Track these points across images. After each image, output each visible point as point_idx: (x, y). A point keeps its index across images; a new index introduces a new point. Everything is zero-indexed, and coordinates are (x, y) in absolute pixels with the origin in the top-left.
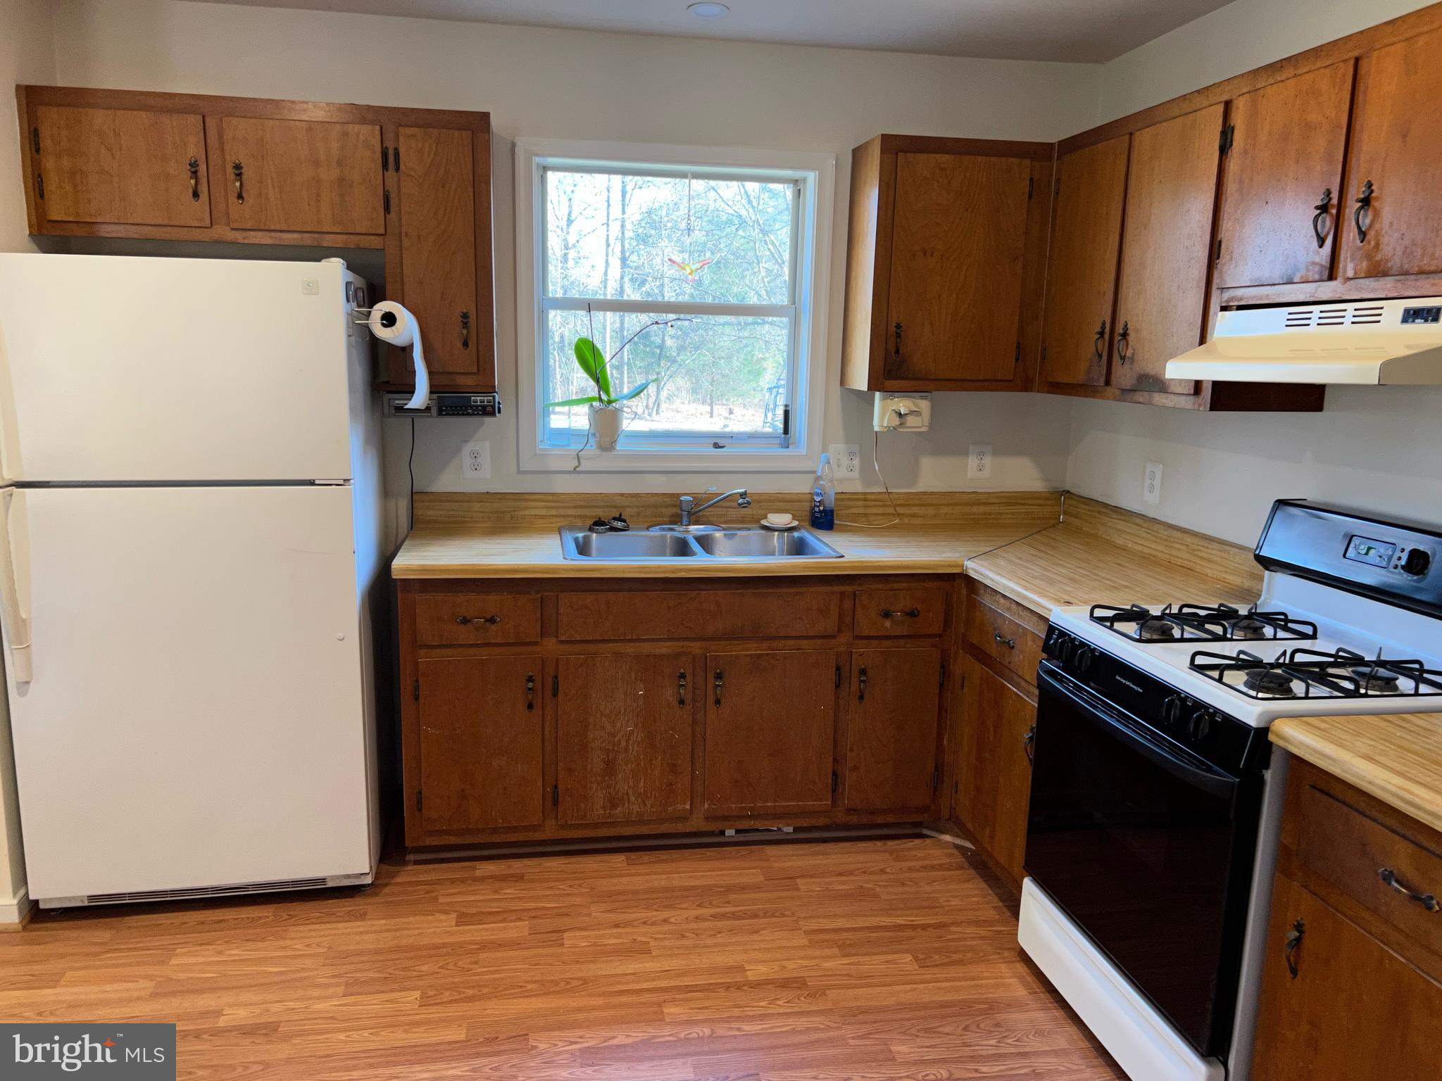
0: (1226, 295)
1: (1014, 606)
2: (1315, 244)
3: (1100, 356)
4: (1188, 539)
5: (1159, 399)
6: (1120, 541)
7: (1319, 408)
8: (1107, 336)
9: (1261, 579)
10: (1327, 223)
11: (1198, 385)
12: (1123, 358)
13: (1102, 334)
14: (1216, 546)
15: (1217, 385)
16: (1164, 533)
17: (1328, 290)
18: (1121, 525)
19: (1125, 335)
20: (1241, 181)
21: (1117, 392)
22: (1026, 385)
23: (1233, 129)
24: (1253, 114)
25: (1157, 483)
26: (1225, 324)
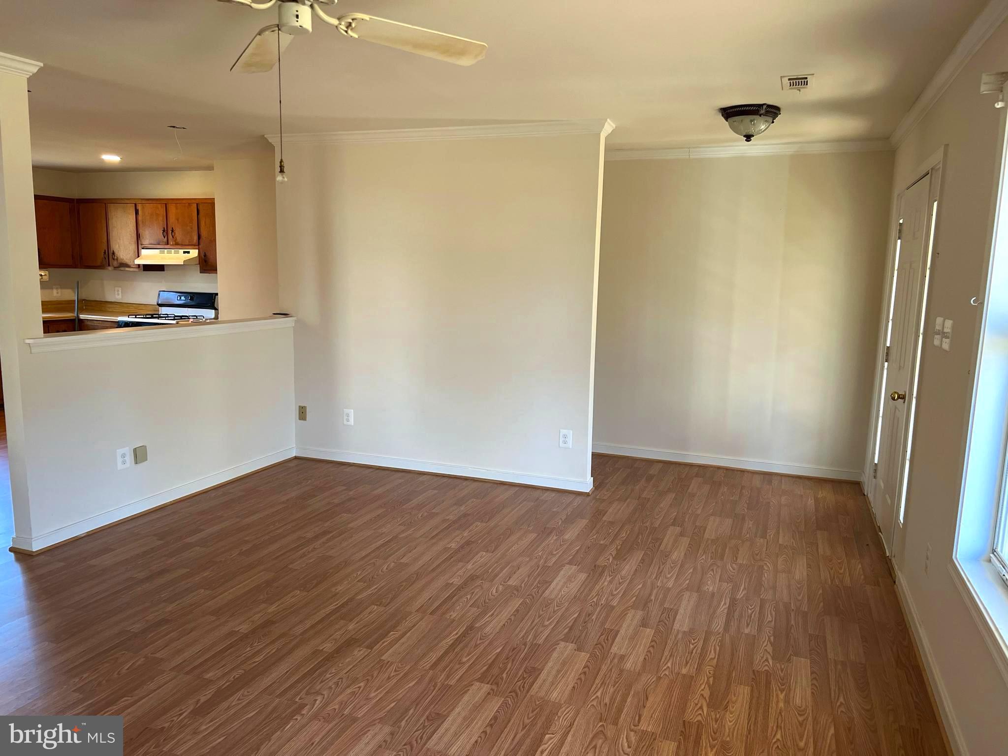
0: (143, 246)
1: (101, 322)
2: (163, 238)
3: (105, 258)
4: (134, 305)
5: (127, 269)
6: (110, 310)
7: (164, 270)
8: (107, 253)
9: (159, 311)
10: (165, 233)
11: (139, 265)
12: (114, 259)
13: (105, 253)
14: (143, 305)
15: (144, 265)
16: (125, 305)
17: (166, 247)
18: (109, 306)
19: (113, 253)
20: (143, 222)
21: (113, 268)
22: (74, 266)
23: (138, 210)
24: (143, 208)
25: (120, 293)
26: (144, 252)
